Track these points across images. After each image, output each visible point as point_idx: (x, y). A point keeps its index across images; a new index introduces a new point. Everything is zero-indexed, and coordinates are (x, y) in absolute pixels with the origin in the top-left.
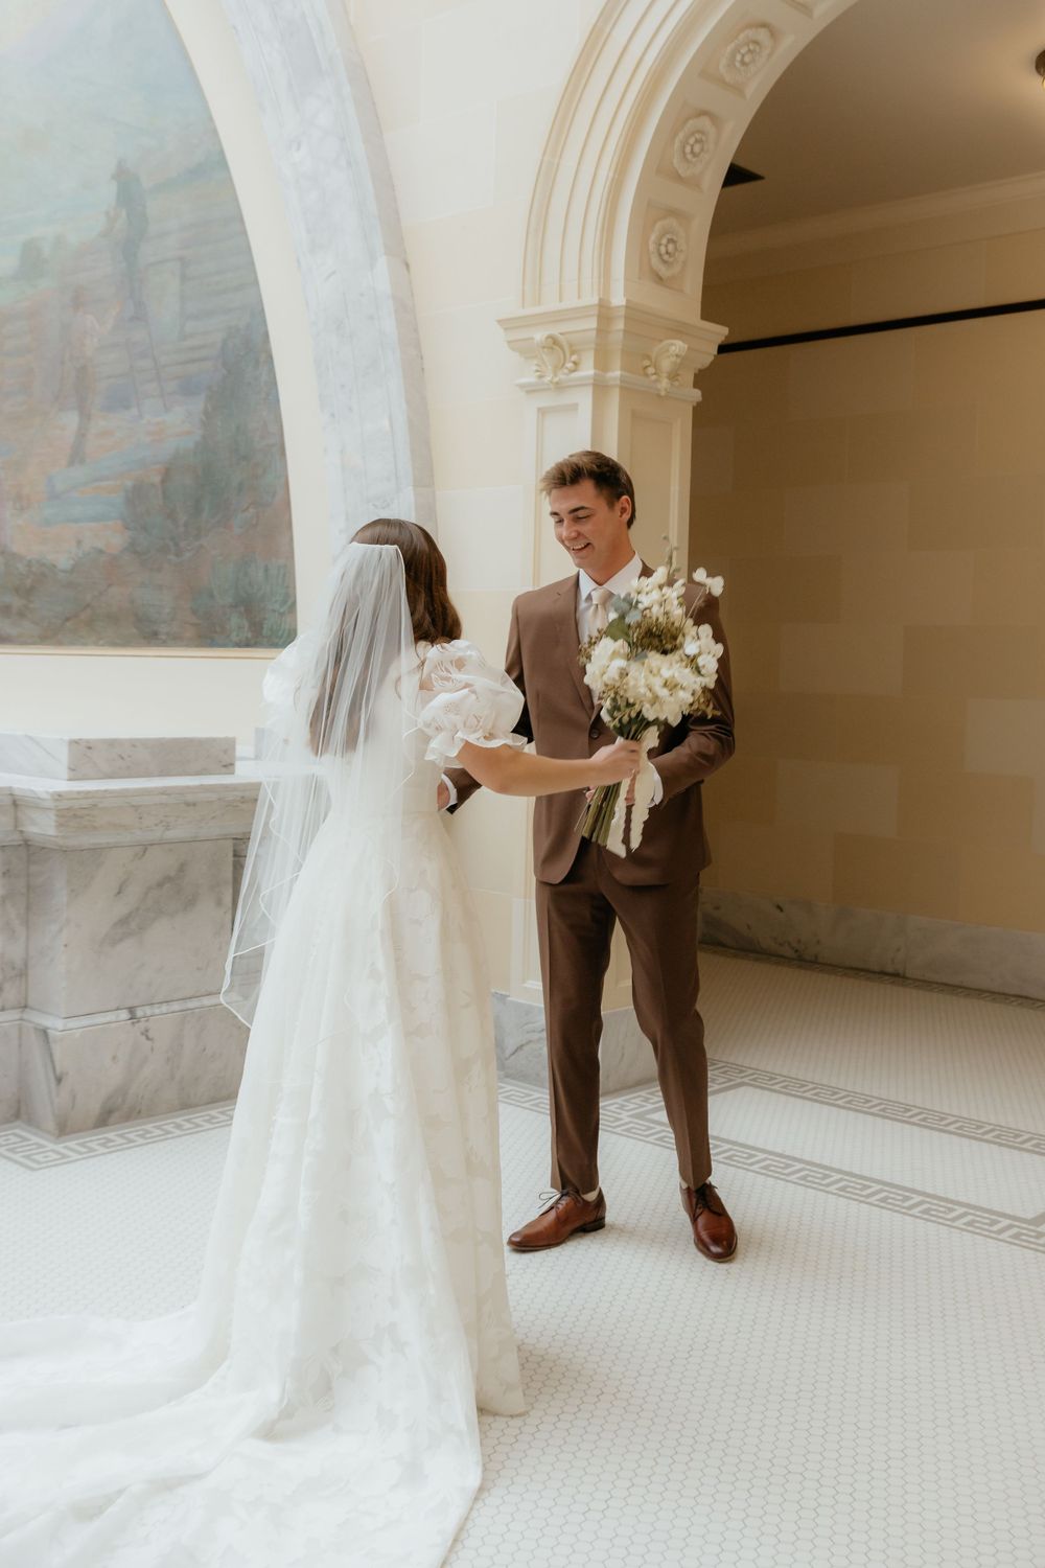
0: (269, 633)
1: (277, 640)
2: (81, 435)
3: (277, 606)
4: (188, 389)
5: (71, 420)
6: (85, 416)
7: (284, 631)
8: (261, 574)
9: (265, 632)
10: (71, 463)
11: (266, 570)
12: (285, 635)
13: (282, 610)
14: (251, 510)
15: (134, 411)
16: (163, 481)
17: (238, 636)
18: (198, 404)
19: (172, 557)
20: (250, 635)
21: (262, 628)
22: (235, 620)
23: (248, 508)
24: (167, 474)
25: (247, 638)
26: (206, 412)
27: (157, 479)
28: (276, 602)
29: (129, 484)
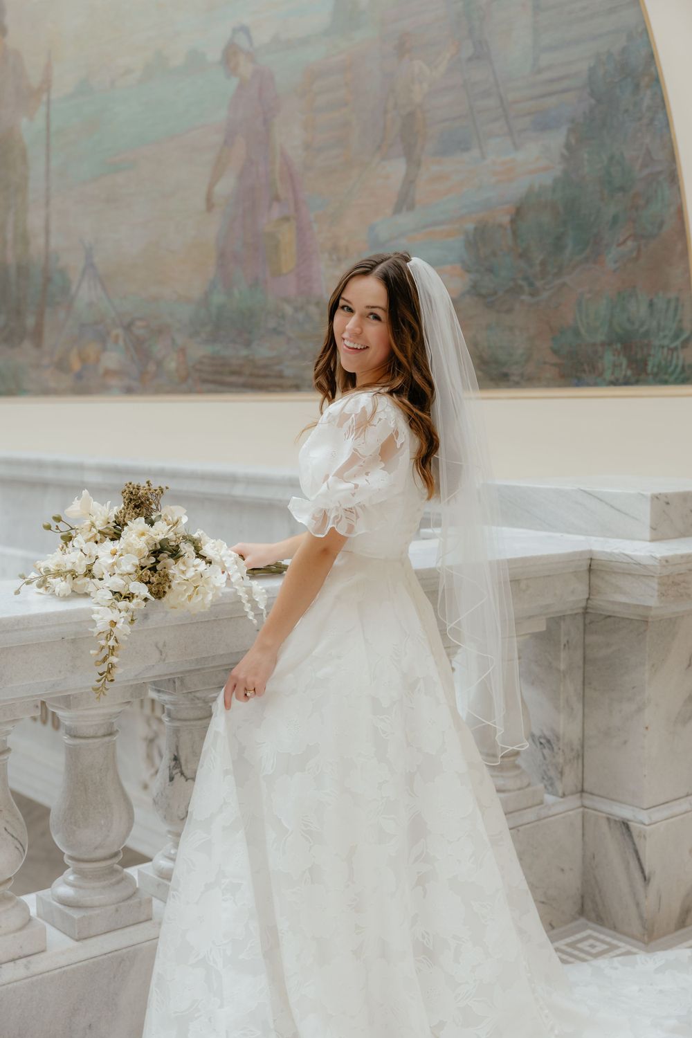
0: (655, 370)
1: (666, 377)
2: (410, 182)
3: (666, 342)
4: (543, 124)
5: (397, 169)
6: (413, 161)
7: (676, 366)
8: (644, 310)
9: (649, 368)
10: (398, 210)
11: (651, 304)
12: (679, 370)
13: (673, 345)
14: (630, 243)
15: (475, 153)
16: (513, 221)
17: (613, 373)
18: (557, 140)
19: (525, 297)
20: (629, 373)
21: (646, 365)
22: (609, 358)
23: (624, 242)
24: (518, 213)
25: (625, 376)
26: (568, 146)
27: (506, 219)
28: (665, 337)
29: (470, 226)
